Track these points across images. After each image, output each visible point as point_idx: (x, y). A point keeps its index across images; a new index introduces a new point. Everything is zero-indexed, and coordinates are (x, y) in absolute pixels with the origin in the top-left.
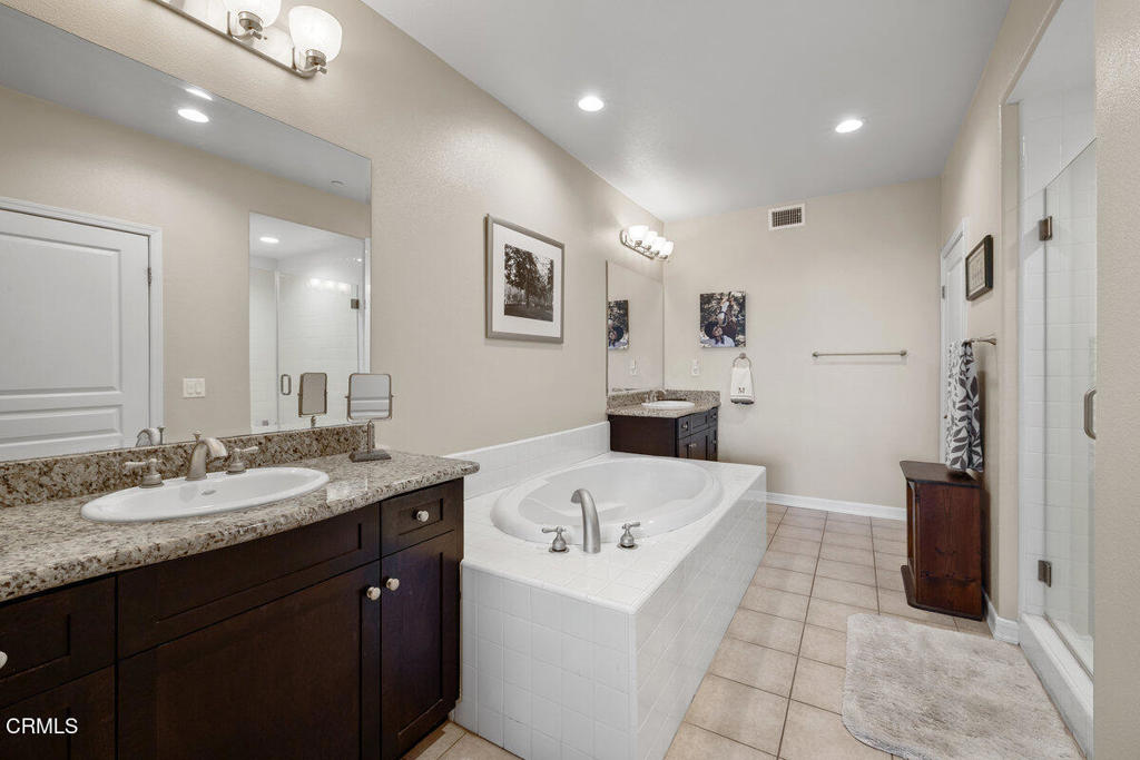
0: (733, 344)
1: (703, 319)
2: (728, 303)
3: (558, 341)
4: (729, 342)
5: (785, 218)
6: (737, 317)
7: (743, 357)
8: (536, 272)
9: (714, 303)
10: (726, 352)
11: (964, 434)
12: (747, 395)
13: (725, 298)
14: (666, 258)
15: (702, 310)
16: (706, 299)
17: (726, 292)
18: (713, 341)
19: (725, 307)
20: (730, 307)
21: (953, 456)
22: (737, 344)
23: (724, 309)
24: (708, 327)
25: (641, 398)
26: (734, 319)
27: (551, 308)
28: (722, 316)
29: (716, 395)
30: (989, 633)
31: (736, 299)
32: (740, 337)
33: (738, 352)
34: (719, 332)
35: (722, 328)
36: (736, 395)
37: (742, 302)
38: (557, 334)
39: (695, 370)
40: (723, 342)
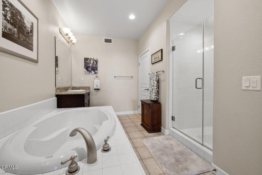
0: (94, 73)
1: (85, 65)
2: (93, 61)
3: (36, 62)
4: (93, 72)
5: (108, 41)
6: (95, 65)
7: (97, 77)
8: (24, 23)
9: (89, 61)
10: (92, 75)
11: (156, 92)
12: (98, 87)
13: (92, 60)
14: (74, 44)
15: (85, 62)
16: (86, 59)
17: (92, 58)
18: (88, 72)
19: (92, 62)
20: (93, 62)
21: (154, 97)
22: (95, 73)
23: (92, 63)
24: (87, 68)
25: (67, 89)
26: (94, 66)
27: (32, 45)
28: (91, 65)
29: (89, 88)
30: (164, 134)
31: (95, 60)
32: (96, 71)
33: (95, 75)
34: (90, 69)
35: (91, 68)
36: (95, 87)
37: (97, 62)
38: (35, 58)
39: (83, 80)
40: (91, 72)
